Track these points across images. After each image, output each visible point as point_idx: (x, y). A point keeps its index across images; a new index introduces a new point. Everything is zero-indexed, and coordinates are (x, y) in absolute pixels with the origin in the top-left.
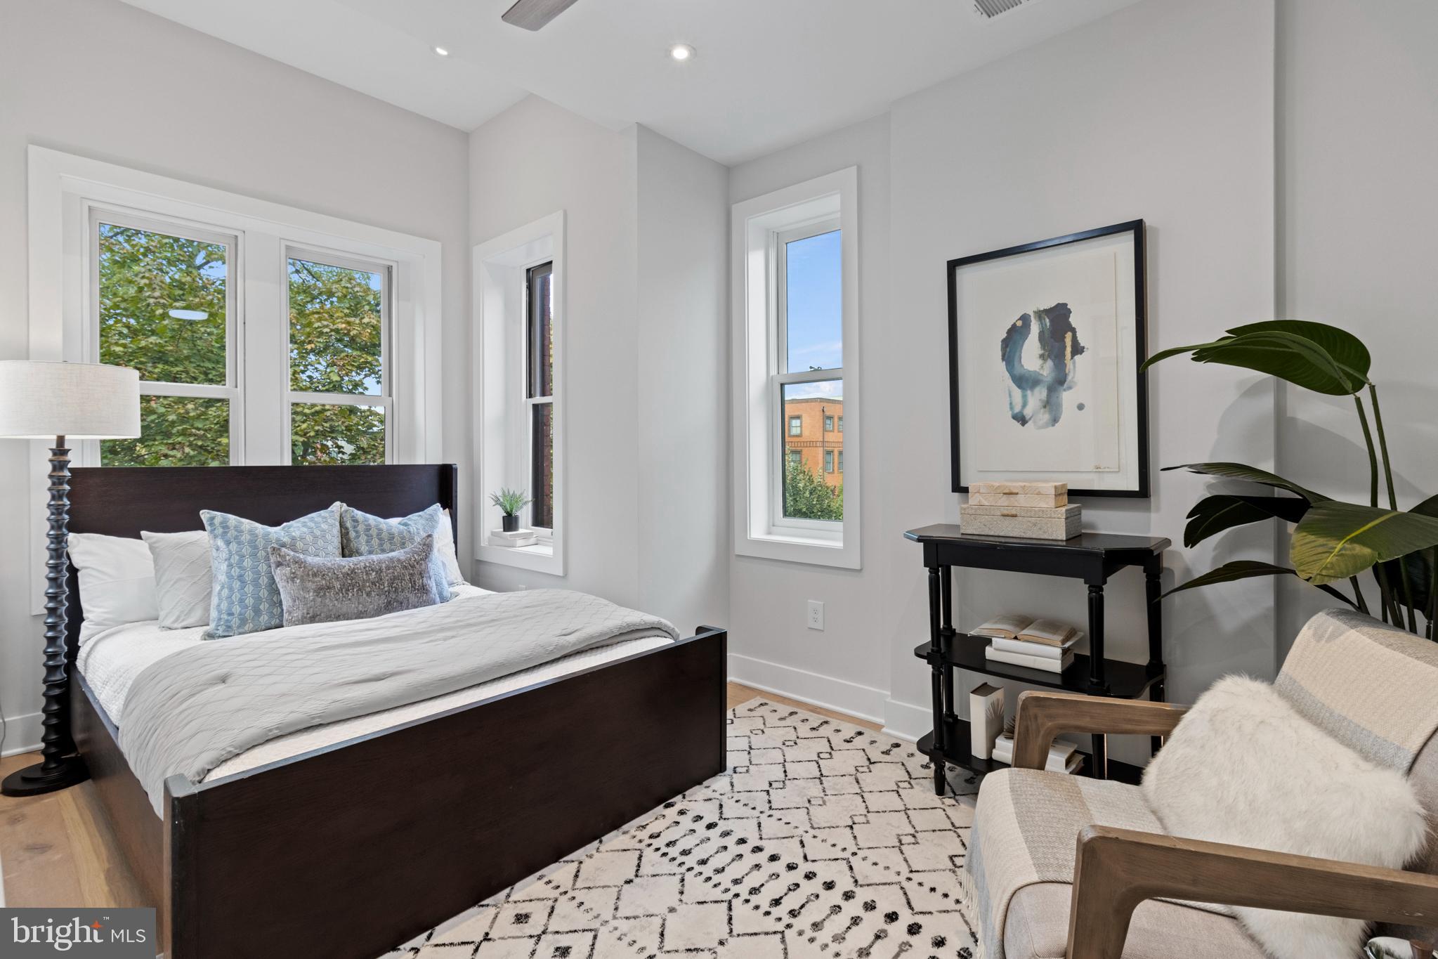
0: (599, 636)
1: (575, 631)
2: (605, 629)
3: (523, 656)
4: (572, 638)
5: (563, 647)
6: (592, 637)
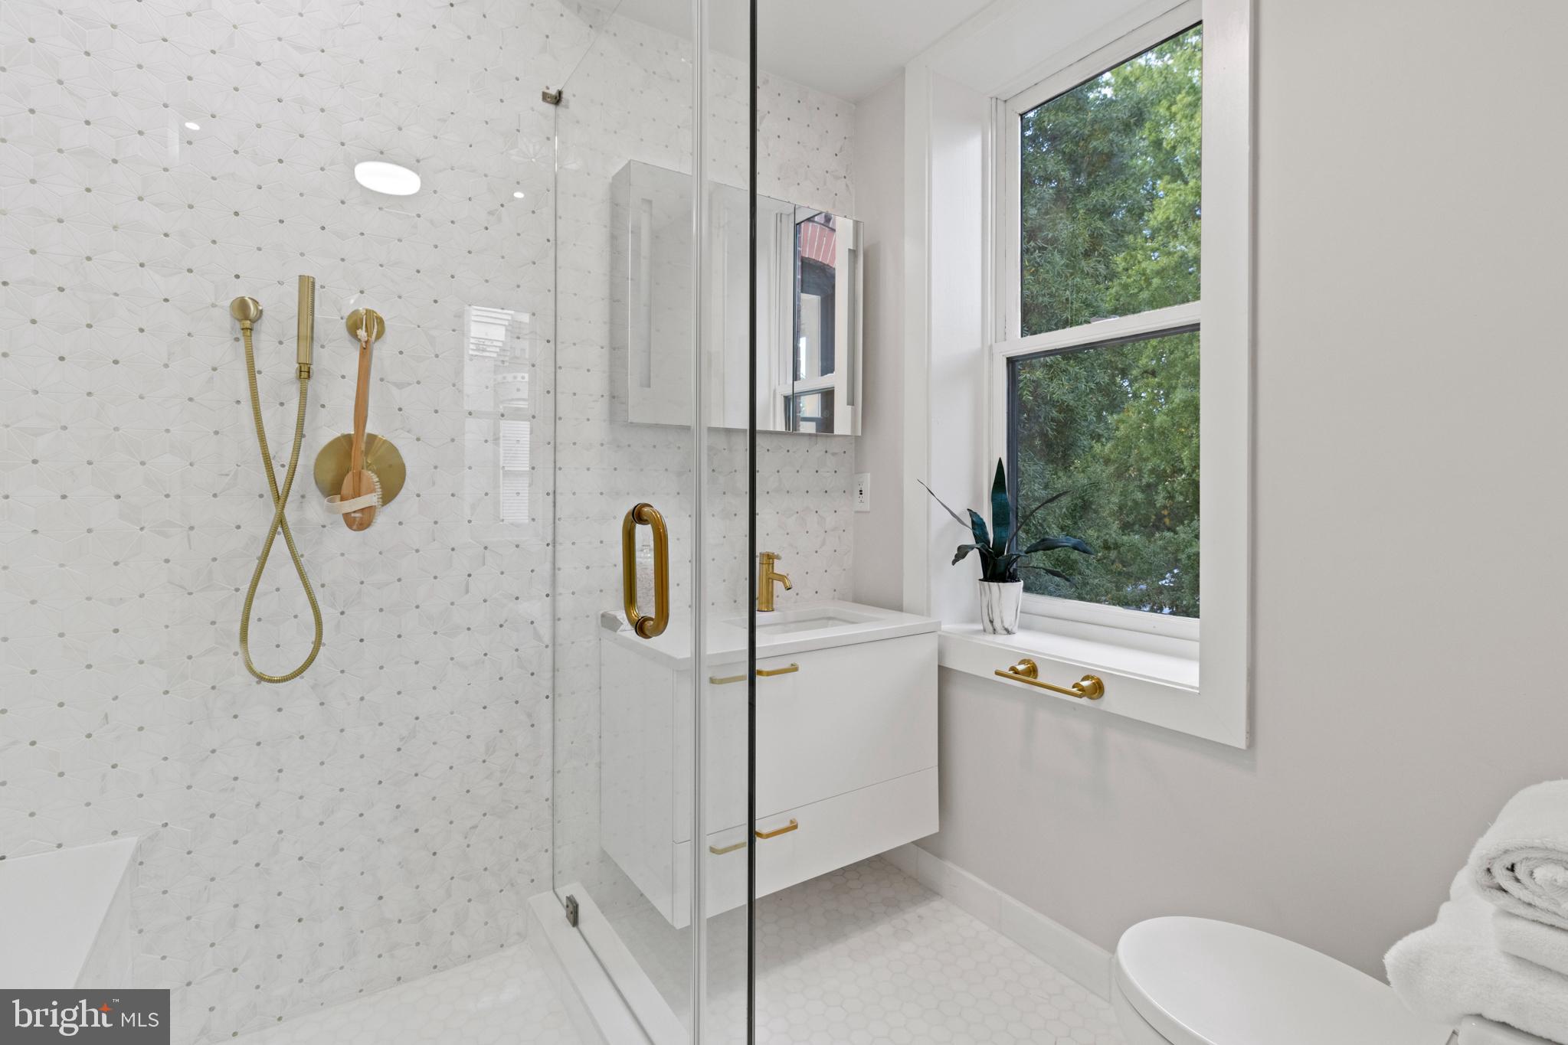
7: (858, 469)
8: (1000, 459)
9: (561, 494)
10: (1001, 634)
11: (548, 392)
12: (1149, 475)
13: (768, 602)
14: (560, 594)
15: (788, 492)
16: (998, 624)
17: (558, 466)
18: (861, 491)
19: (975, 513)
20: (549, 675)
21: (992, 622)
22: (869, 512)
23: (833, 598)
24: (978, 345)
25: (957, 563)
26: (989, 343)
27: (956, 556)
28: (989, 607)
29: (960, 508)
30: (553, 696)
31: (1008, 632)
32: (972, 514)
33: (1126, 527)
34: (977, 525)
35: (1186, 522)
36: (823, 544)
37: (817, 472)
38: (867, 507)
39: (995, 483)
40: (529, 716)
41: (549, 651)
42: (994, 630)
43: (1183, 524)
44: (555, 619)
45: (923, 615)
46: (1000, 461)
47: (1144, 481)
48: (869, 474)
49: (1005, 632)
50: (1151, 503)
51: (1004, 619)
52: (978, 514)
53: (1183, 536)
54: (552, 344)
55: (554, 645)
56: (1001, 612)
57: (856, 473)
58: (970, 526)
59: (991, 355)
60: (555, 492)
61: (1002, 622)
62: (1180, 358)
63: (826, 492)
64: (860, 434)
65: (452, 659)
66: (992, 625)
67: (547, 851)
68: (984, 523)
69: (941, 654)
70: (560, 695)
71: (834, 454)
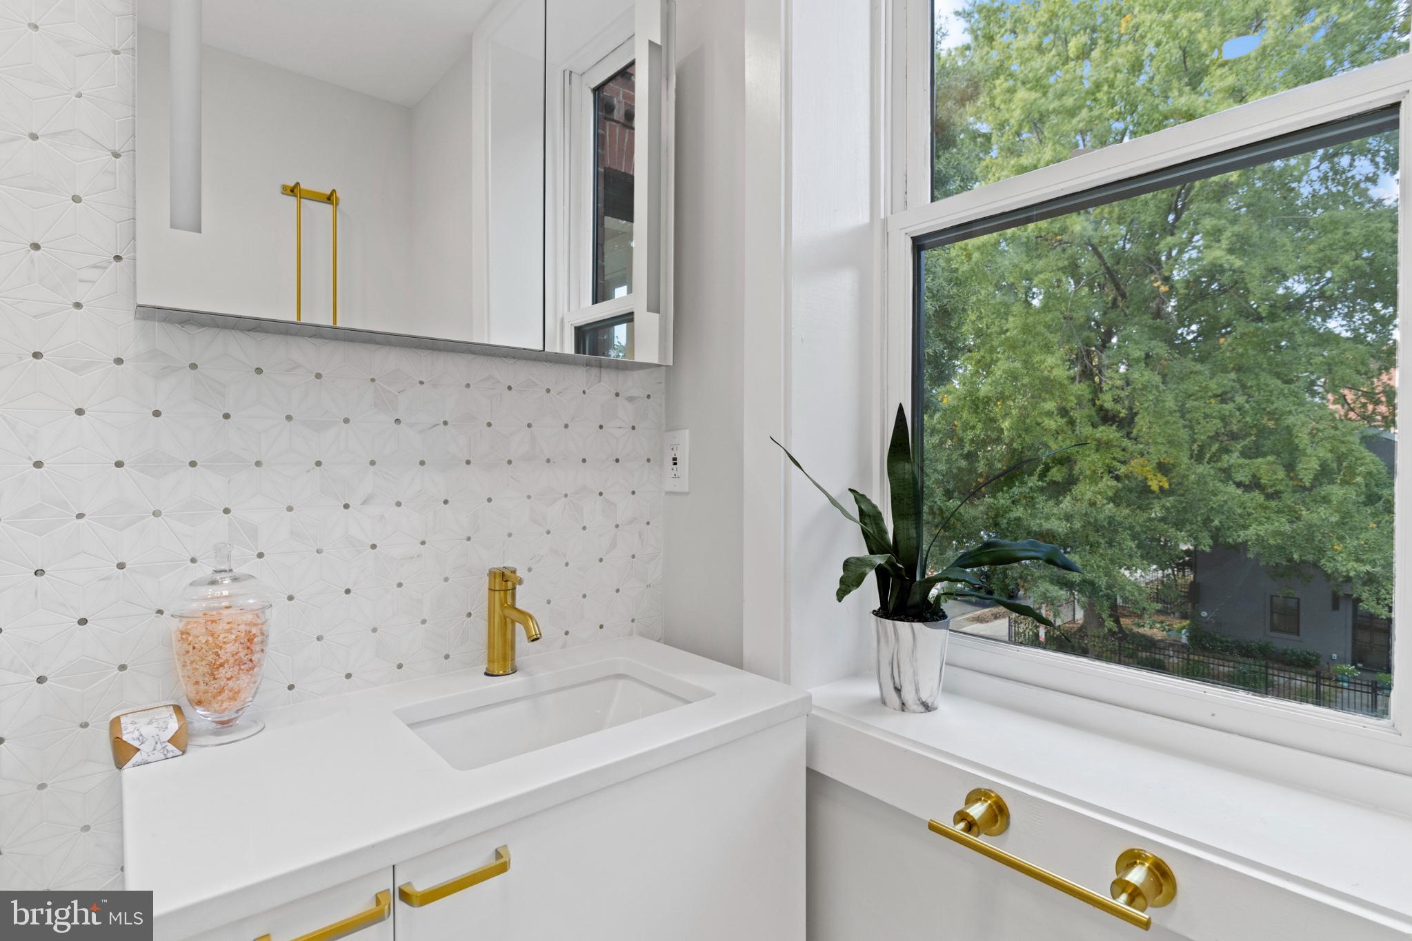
7: (671, 424)
8: (901, 404)
10: (914, 712)
12: (970, 445)
13: (505, 659)
15: (548, 461)
16: (909, 695)
18: (675, 459)
19: (863, 496)
21: (898, 690)
22: (687, 494)
23: (631, 634)
24: (864, 219)
25: (846, 598)
26: (882, 216)
27: (842, 581)
28: (894, 664)
29: (838, 489)
31: (927, 707)
32: (859, 498)
33: (949, 495)
34: (869, 517)
35: (1005, 489)
36: (613, 545)
37: (601, 427)
38: (683, 485)
39: (892, 445)
42: (903, 704)
43: (1002, 491)
45: (778, 680)
46: (901, 409)
47: (966, 450)
48: (687, 431)
49: (921, 708)
50: (972, 470)
51: (920, 686)
52: (868, 497)
53: (1002, 501)
56: (915, 674)
57: (667, 431)
58: (858, 518)
59: (886, 235)
61: (917, 691)
62: (996, 332)
63: (617, 461)
64: (671, 363)
66: (900, 696)
68: (880, 513)
69: (811, 750)
71: (631, 399)
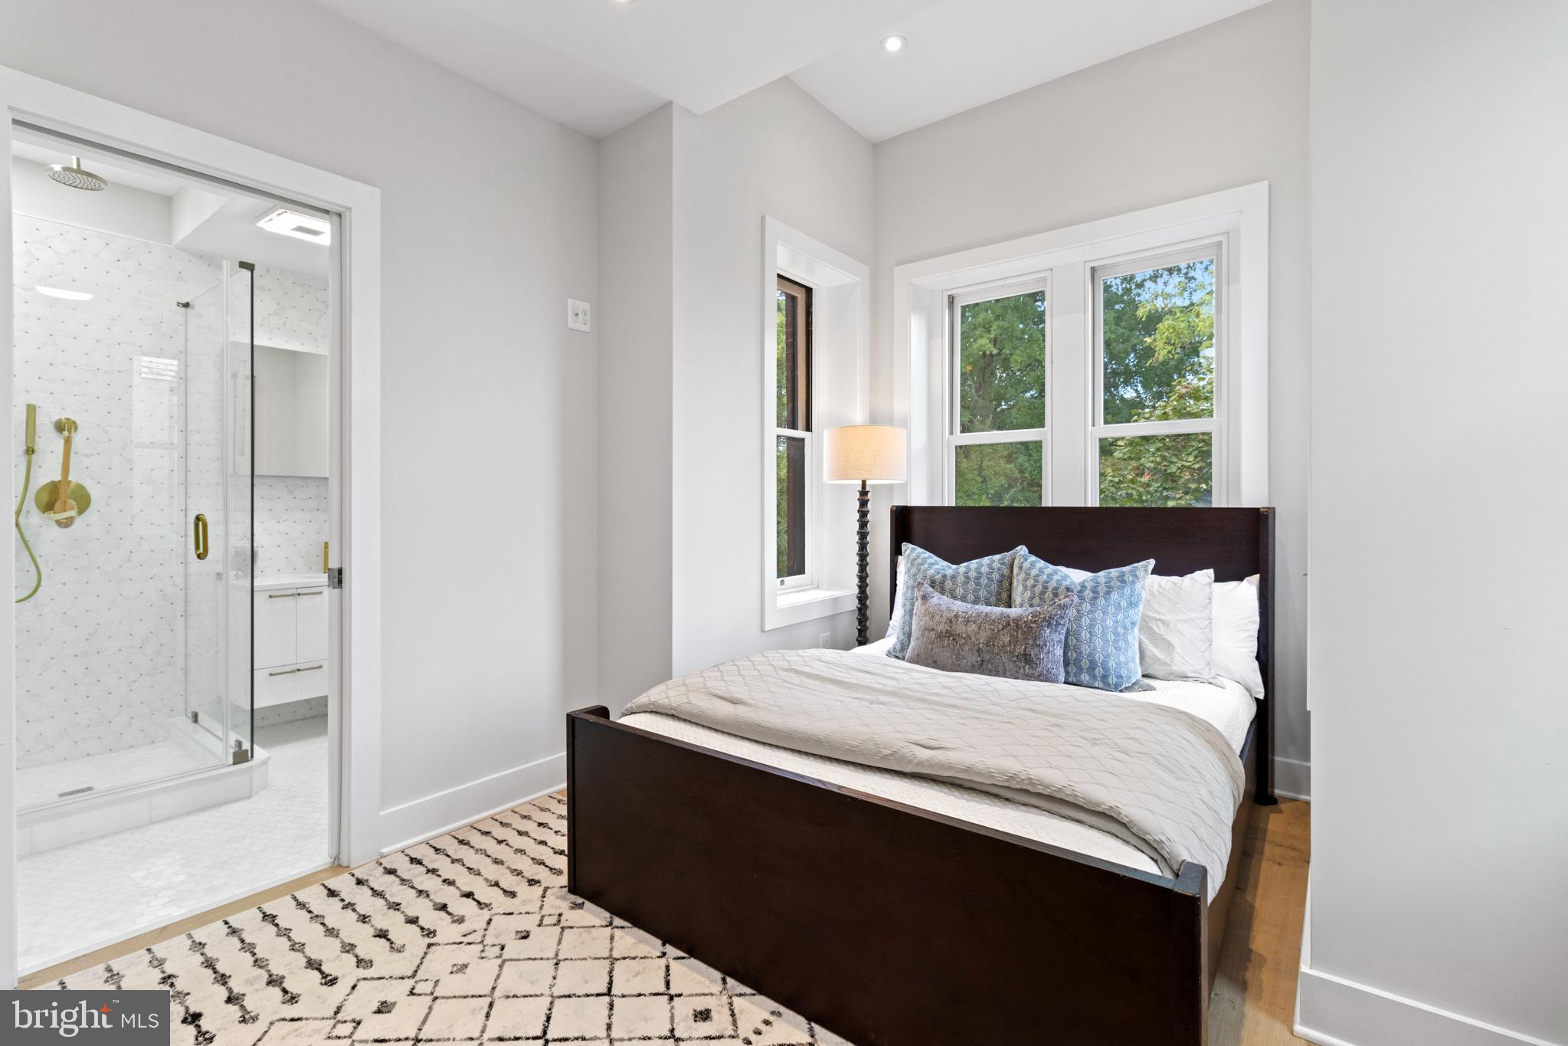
0: (965, 771)
1: (940, 748)
2: (981, 766)
3: (847, 744)
4: (924, 754)
5: (903, 759)
6: (951, 768)
9: (191, 510)
11: (182, 457)
14: (190, 563)
17: (188, 495)
20: (183, 604)
30: (186, 615)
40: (170, 625)
41: (183, 593)
44: (186, 576)
54: (184, 433)
55: (186, 589)
60: (186, 509)
65: (120, 595)
67: (182, 695)
70: (190, 615)
